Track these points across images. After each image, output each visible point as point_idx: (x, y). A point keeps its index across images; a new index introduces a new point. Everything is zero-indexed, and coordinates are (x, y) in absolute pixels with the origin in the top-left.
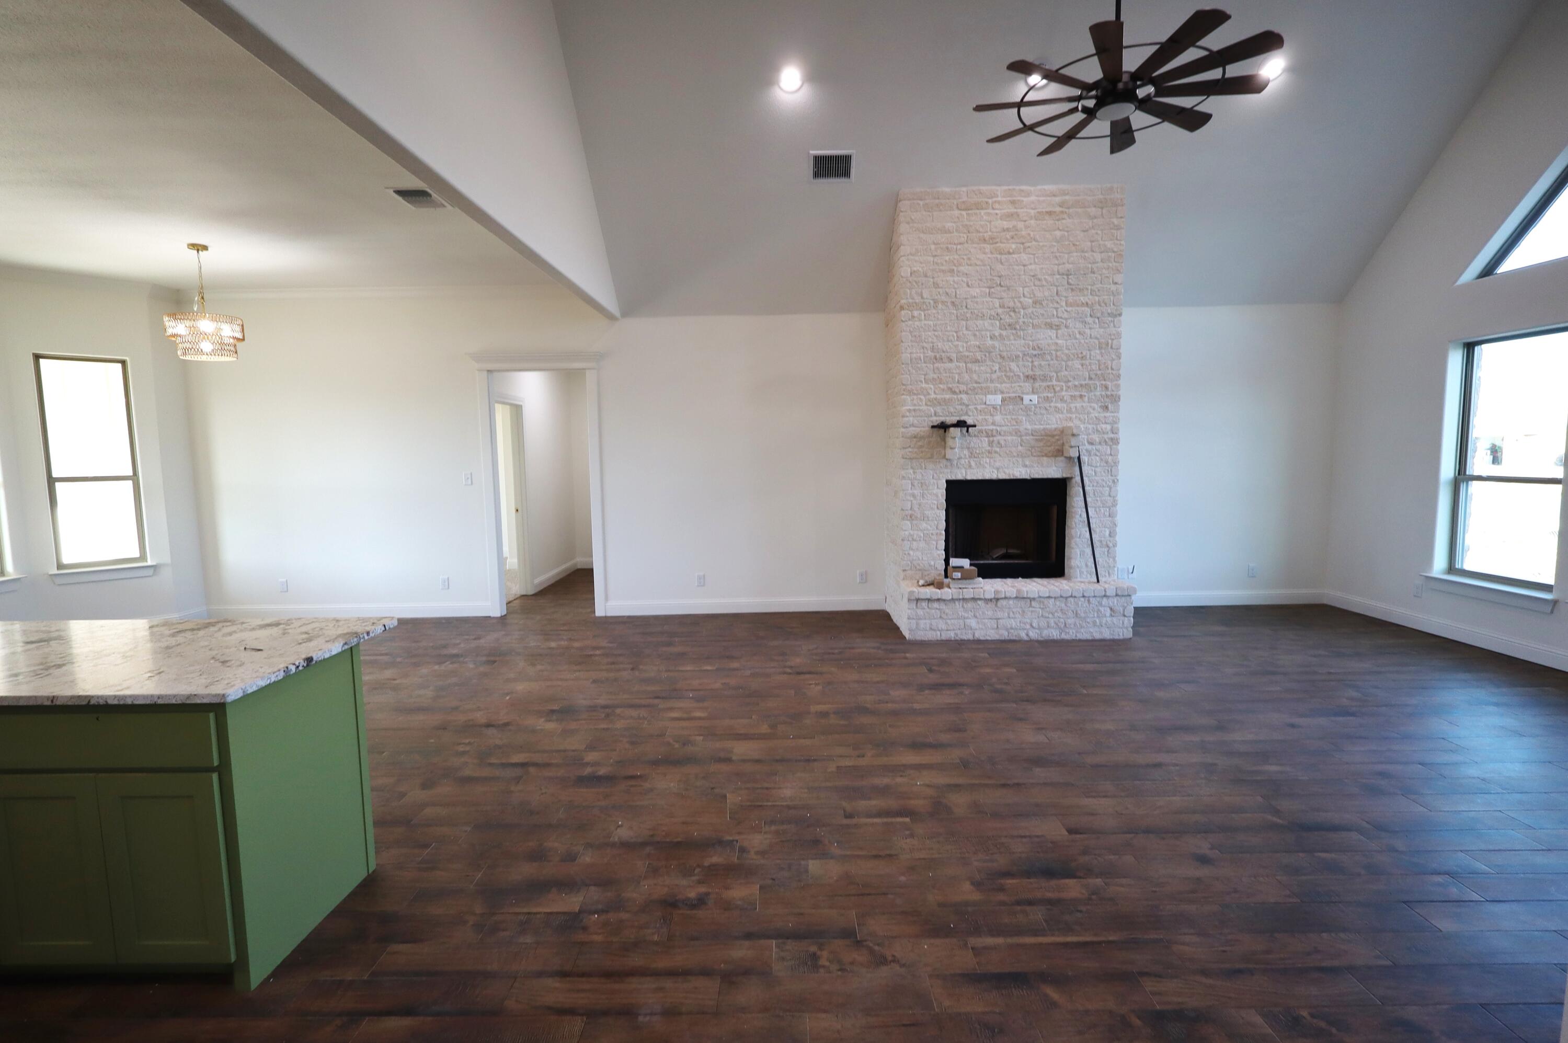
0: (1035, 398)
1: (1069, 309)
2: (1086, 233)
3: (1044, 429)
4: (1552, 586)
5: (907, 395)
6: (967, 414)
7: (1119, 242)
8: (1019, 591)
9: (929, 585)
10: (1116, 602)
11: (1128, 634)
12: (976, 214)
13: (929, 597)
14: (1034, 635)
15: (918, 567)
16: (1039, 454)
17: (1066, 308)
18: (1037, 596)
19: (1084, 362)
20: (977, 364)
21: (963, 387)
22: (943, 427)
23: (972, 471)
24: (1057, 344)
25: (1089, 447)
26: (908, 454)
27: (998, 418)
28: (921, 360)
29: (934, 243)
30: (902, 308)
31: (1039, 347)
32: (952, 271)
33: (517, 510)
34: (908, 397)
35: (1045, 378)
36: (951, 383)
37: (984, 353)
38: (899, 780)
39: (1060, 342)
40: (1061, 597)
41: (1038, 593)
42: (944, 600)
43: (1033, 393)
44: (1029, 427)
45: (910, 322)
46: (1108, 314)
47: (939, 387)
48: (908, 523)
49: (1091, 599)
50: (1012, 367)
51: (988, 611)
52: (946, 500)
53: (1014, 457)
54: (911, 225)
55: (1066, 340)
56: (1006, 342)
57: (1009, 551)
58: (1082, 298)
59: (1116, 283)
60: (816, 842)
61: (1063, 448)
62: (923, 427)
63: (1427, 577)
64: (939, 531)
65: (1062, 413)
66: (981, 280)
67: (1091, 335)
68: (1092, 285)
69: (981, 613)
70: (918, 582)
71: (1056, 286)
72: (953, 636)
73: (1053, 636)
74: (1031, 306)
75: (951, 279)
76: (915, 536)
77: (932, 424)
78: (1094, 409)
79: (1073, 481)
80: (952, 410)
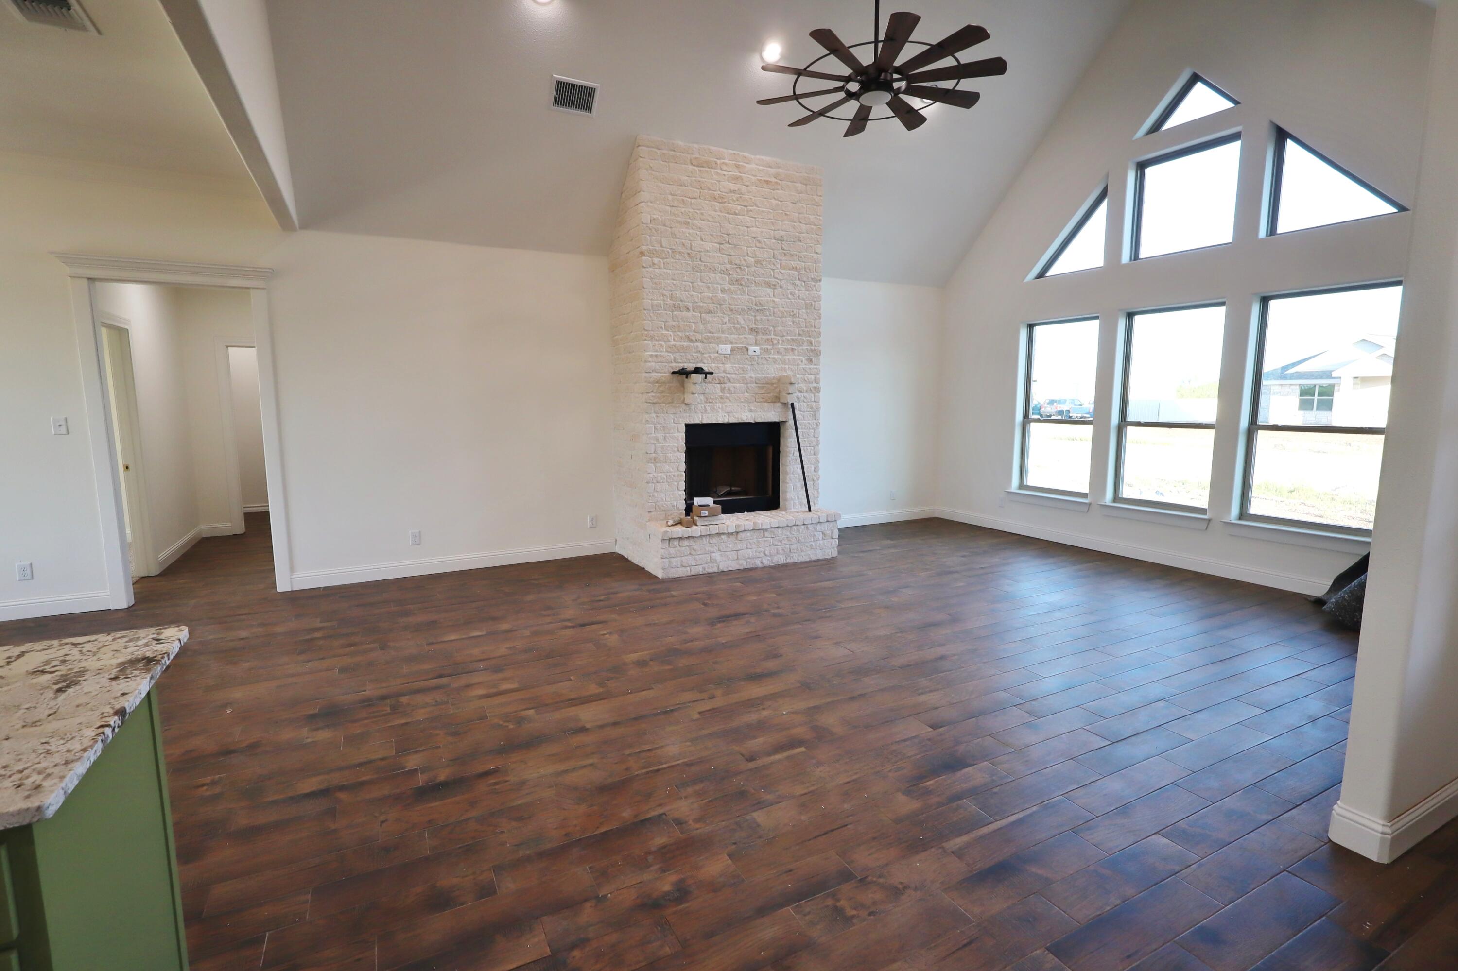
0: (757, 349)
1: (783, 271)
2: (794, 205)
3: (765, 377)
4: (1087, 494)
5: (649, 341)
6: (702, 362)
7: (818, 217)
8: (755, 523)
9: (676, 524)
10: (826, 527)
11: (834, 553)
12: (707, 172)
13: (681, 536)
14: (767, 562)
15: (662, 508)
16: (761, 400)
17: (781, 270)
18: (769, 527)
19: (794, 319)
20: (710, 315)
21: (699, 336)
22: (684, 373)
23: (707, 415)
24: (774, 301)
25: (799, 395)
26: (651, 398)
27: (728, 366)
28: (661, 307)
29: (672, 194)
30: (642, 253)
31: (760, 303)
32: (687, 223)
33: (127, 468)
34: (650, 342)
35: (765, 332)
36: (688, 332)
37: (716, 305)
38: (765, 713)
39: (776, 300)
40: (788, 526)
41: (770, 524)
42: (693, 537)
43: (756, 344)
44: (753, 376)
45: (651, 269)
46: (812, 279)
47: (678, 335)
48: (652, 465)
49: (809, 526)
50: (739, 320)
51: (729, 543)
52: (685, 443)
53: (742, 402)
54: (650, 172)
55: (781, 299)
56: (733, 296)
57: (733, 489)
58: (792, 263)
59: (817, 253)
60: (742, 794)
61: (779, 395)
62: (665, 373)
63: (1008, 492)
64: (679, 473)
65: (779, 364)
66: (712, 235)
67: (799, 297)
68: (799, 252)
69: (724, 546)
70: (667, 522)
71: (773, 250)
72: (701, 570)
73: (781, 560)
74: (753, 265)
75: (687, 230)
76: (659, 478)
77: (672, 371)
78: (802, 361)
79: (788, 424)
80: (689, 357)
